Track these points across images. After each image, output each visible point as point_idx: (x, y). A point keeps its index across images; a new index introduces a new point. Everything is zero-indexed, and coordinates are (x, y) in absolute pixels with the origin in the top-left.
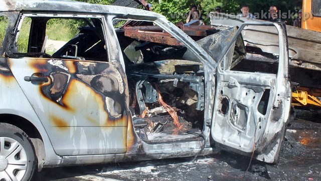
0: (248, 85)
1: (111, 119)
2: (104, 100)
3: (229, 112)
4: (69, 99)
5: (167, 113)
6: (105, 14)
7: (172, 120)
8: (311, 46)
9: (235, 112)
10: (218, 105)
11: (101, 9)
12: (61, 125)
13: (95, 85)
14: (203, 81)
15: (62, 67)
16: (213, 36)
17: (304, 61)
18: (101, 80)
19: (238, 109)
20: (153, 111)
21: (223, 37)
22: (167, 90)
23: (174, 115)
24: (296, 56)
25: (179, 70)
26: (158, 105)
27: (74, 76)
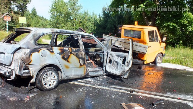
0: (119, 56)
1: (81, 65)
2: (79, 60)
3: (112, 63)
4: (70, 60)
5: (91, 63)
6: (79, 34)
7: (93, 64)
8: (127, 45)
9: (114, 63)
10: (108, 61)
11: (78, 33)
12: (67, 67)
13: (77, 56)
14: (104, 54)
15: (68, 50)
16: (104, 41)
17: (126, 49)
18: (79, 54)
19: (115, 63)
20: (87, 62)
21: (107, 42)
22: (91, 56)
23: (93, 63)
24: (124, 47)
25: (96, 51)
26: (89, 60)
27: (71, 53)
